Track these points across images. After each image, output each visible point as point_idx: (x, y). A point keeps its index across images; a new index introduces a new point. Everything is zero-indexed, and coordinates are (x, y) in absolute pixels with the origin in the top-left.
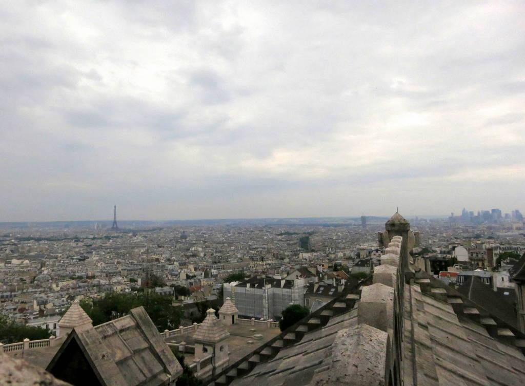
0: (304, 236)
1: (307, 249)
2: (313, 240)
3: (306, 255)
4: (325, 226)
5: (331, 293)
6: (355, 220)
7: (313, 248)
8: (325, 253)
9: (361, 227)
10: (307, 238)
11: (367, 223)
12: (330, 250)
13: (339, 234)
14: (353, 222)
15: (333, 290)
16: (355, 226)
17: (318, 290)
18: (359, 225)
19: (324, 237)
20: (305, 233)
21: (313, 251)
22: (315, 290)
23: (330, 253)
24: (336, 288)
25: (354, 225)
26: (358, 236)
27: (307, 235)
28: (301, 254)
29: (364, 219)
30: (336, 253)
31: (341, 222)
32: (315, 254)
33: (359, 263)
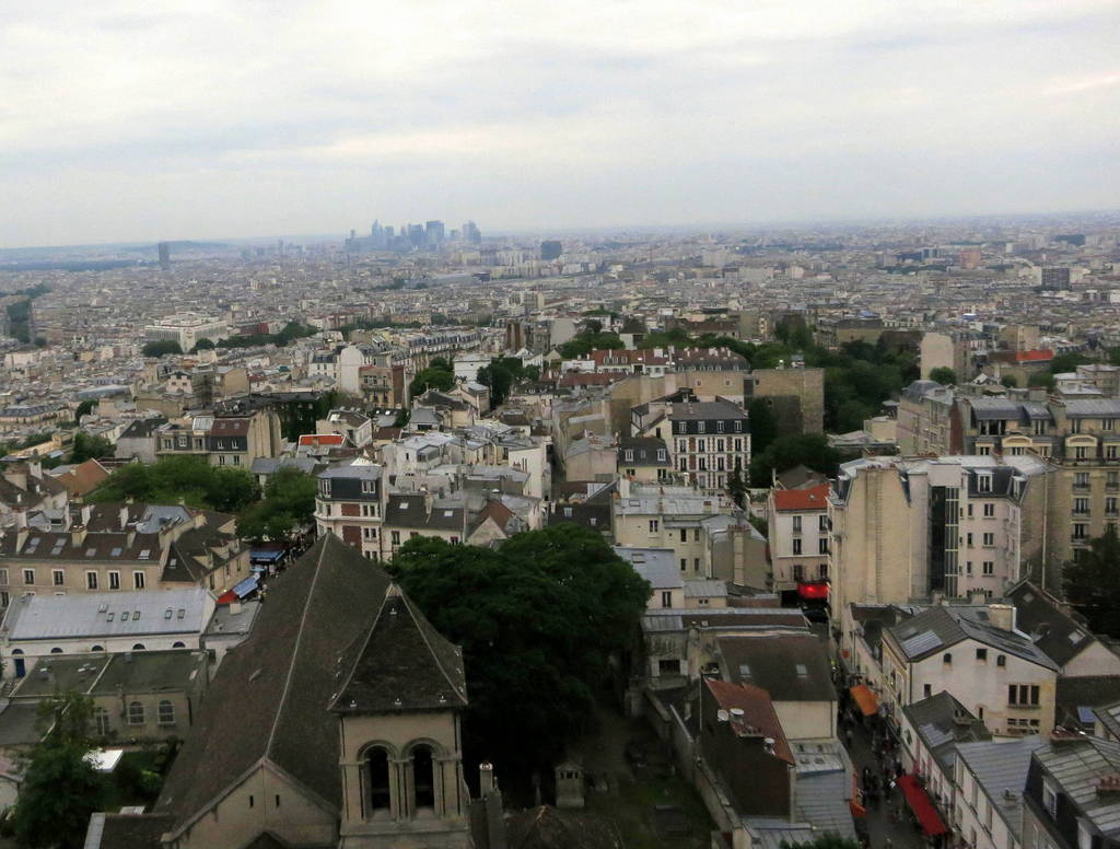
0: (17, 299)
1: (26, 341)
2: (40, 310)
3: (22, 359)
4: (74, 268)
5: (56, 551)
6: (145, 249)
7: (40, 335)
8: (70, 349)
9: (158, 268)
10: (27, 305)
11: (171, 257)
12: (83, 341)
13: (105, 290)
14: (140, 257)
15: (61, 542)
16: (144, 268)
17: (27, 544)
18: (152, 264)
19: (68, 300)
20: (19, 293)
21: (41, 344)
22: (19, 548)
23: (82, 349)
24: (68, 537)
25: (143, 264)
26: (150, 294)
27: (26, 298)
28: (8, 357)
29: (164, 249)
30: (97, 349)
31: (113, 257)
32: (45, 353)
33: (134, 428)
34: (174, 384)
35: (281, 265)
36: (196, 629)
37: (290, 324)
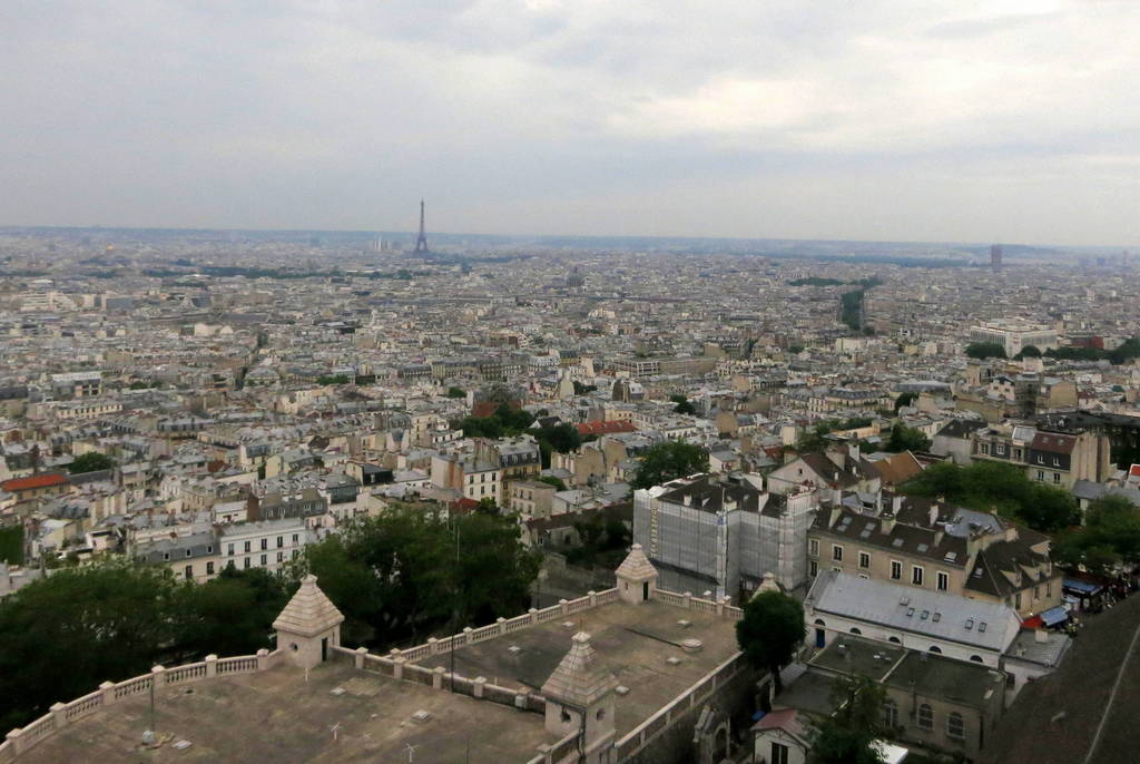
0: (851, 288)
1: (856, 328)
2: (872, 301)
3: (850, 345)
4: (906, 264)
5: (865, 534)
6: (976, 250)
7: (870, 324)
8: (895, 341)
9: (989, 270)
10: (860, 295)
11: (1004, 260)
12: (908, 334)
13: (934, 287)
14: (972, 258)
15: (871, 526)
16: (975, 269)
17: (839, 522)
18: (984, 266)
19: (898, 294)
20: (854, 283)
21: (870, 333)
22: (831, 523)
23: (906, 341)
24: (878, 523)
25: (974, 265)
26: (978, 295)
27: (860, 288)
28: (839, 341)
29: (997, 251)
30: (922, 343)
31: (944, 256)
32: (871, 342)
33: (951, 427)
34: (996, 388)
35: (1124, 276)
36: (998, 648)
37: (1128, 341)
